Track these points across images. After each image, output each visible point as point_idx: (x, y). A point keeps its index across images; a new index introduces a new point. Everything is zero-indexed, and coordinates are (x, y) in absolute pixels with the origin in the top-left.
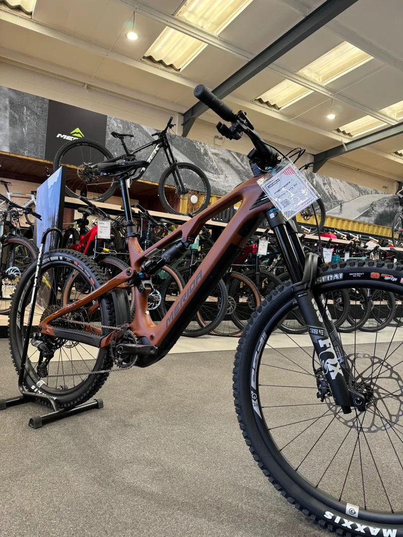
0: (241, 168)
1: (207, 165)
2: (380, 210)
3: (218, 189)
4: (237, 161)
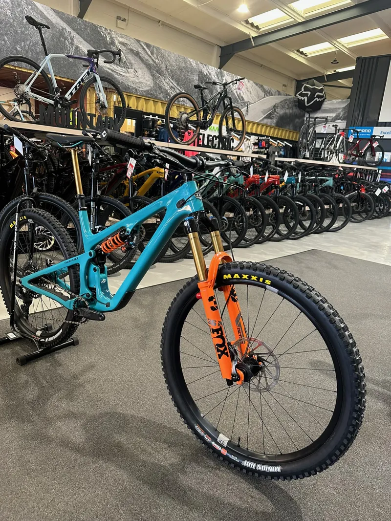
0: (151, 62)
3: (128, 85)
4: (147, 54)
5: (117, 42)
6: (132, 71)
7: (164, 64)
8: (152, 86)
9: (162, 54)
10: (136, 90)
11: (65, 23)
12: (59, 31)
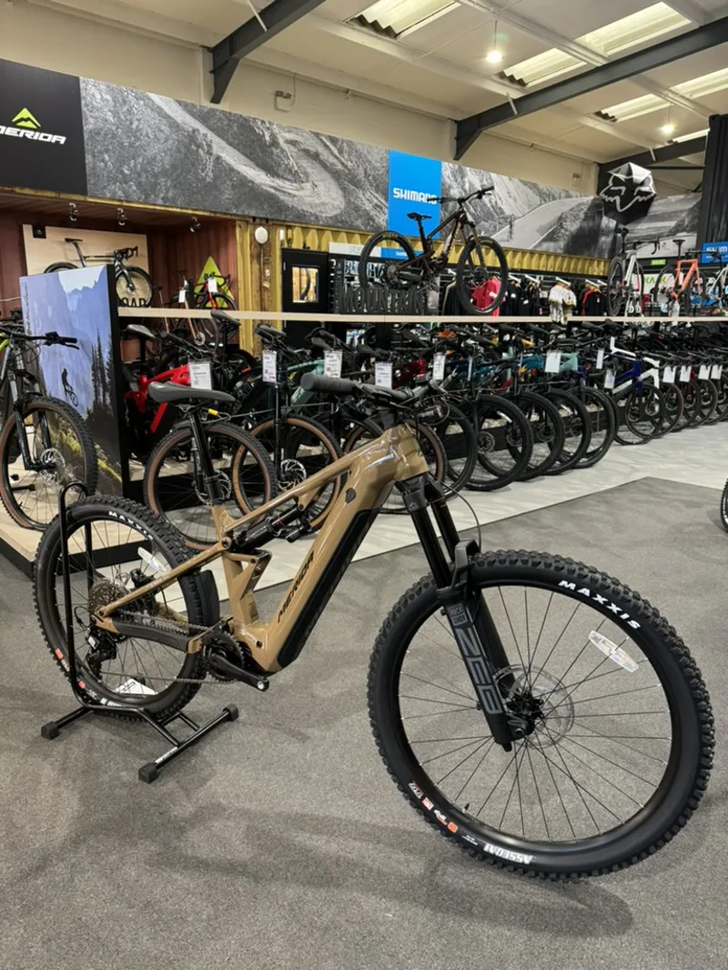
0: (340, 167)
1: (280, 165)
2: (572, 226)
3: (302, 210)
4: (332, 153)
5: (281, 141)
6: (308, 186)
7: (361, 168)
8: (342, 207)
9: (357, 152)
10: (317, 217)
11: (197, 122)
12: (188, 135)
